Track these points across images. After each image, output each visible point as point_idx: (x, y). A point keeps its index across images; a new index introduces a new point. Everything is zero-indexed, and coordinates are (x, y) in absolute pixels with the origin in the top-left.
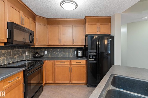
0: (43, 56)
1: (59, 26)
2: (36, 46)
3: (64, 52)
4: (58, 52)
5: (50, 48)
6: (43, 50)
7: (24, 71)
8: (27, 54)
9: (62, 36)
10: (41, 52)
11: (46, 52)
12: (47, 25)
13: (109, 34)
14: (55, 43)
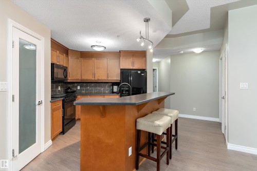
0: (75, 91)
1: (93, 59)
2: (68, 81)
3: (99, 87)
4: (92, 87)
5: (83, 82)
6: (76, 84)
7: (63, 100)
8: (59, 89)
9: (96, 70)
10: (74, 87)
11: (79, 88)
12: (80, 58)
13: (144, 68)
14: (88, 77)
